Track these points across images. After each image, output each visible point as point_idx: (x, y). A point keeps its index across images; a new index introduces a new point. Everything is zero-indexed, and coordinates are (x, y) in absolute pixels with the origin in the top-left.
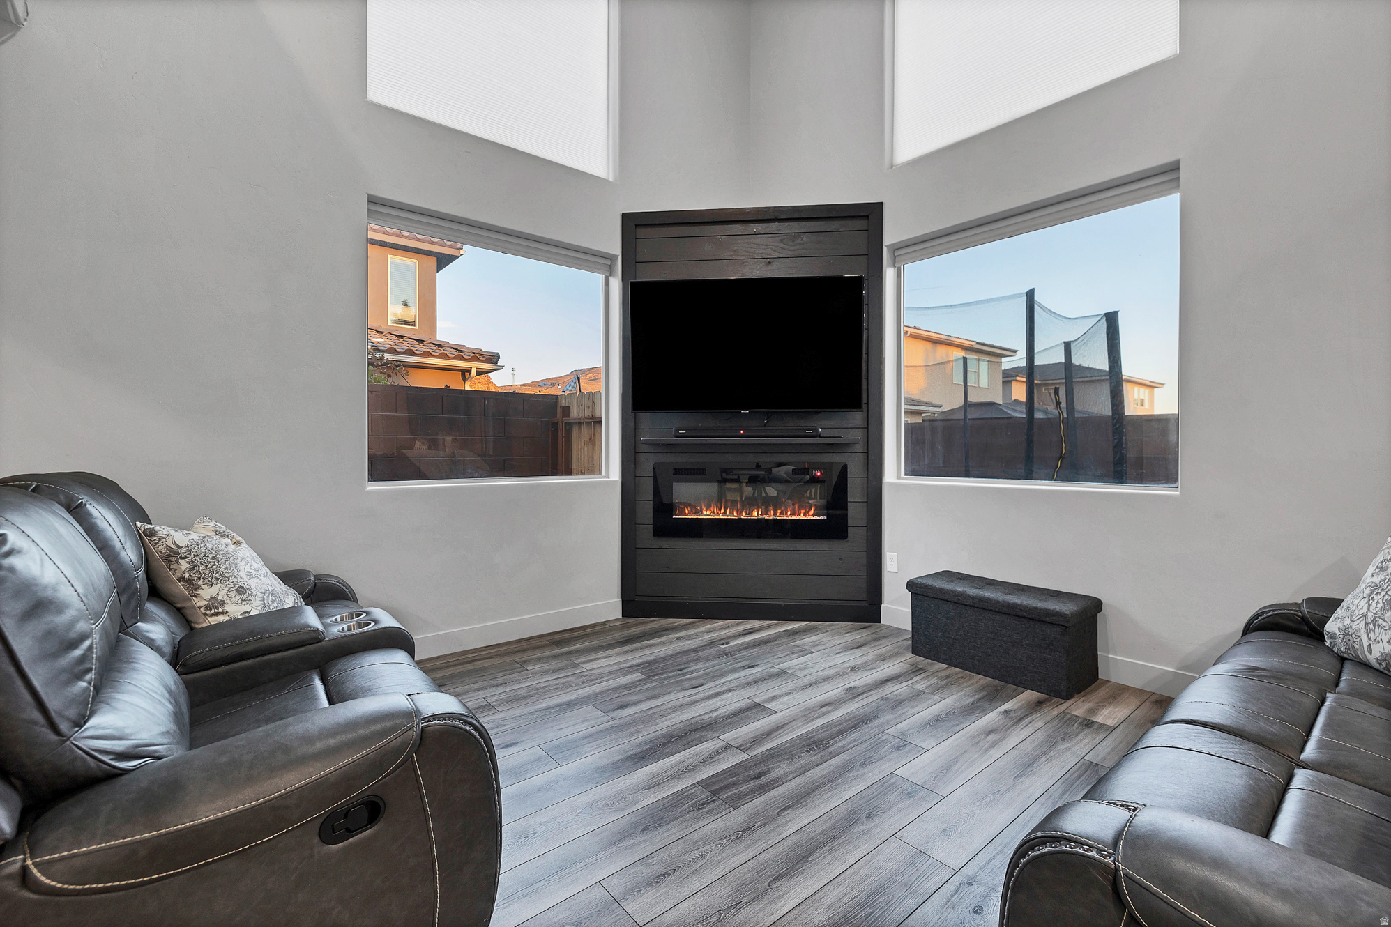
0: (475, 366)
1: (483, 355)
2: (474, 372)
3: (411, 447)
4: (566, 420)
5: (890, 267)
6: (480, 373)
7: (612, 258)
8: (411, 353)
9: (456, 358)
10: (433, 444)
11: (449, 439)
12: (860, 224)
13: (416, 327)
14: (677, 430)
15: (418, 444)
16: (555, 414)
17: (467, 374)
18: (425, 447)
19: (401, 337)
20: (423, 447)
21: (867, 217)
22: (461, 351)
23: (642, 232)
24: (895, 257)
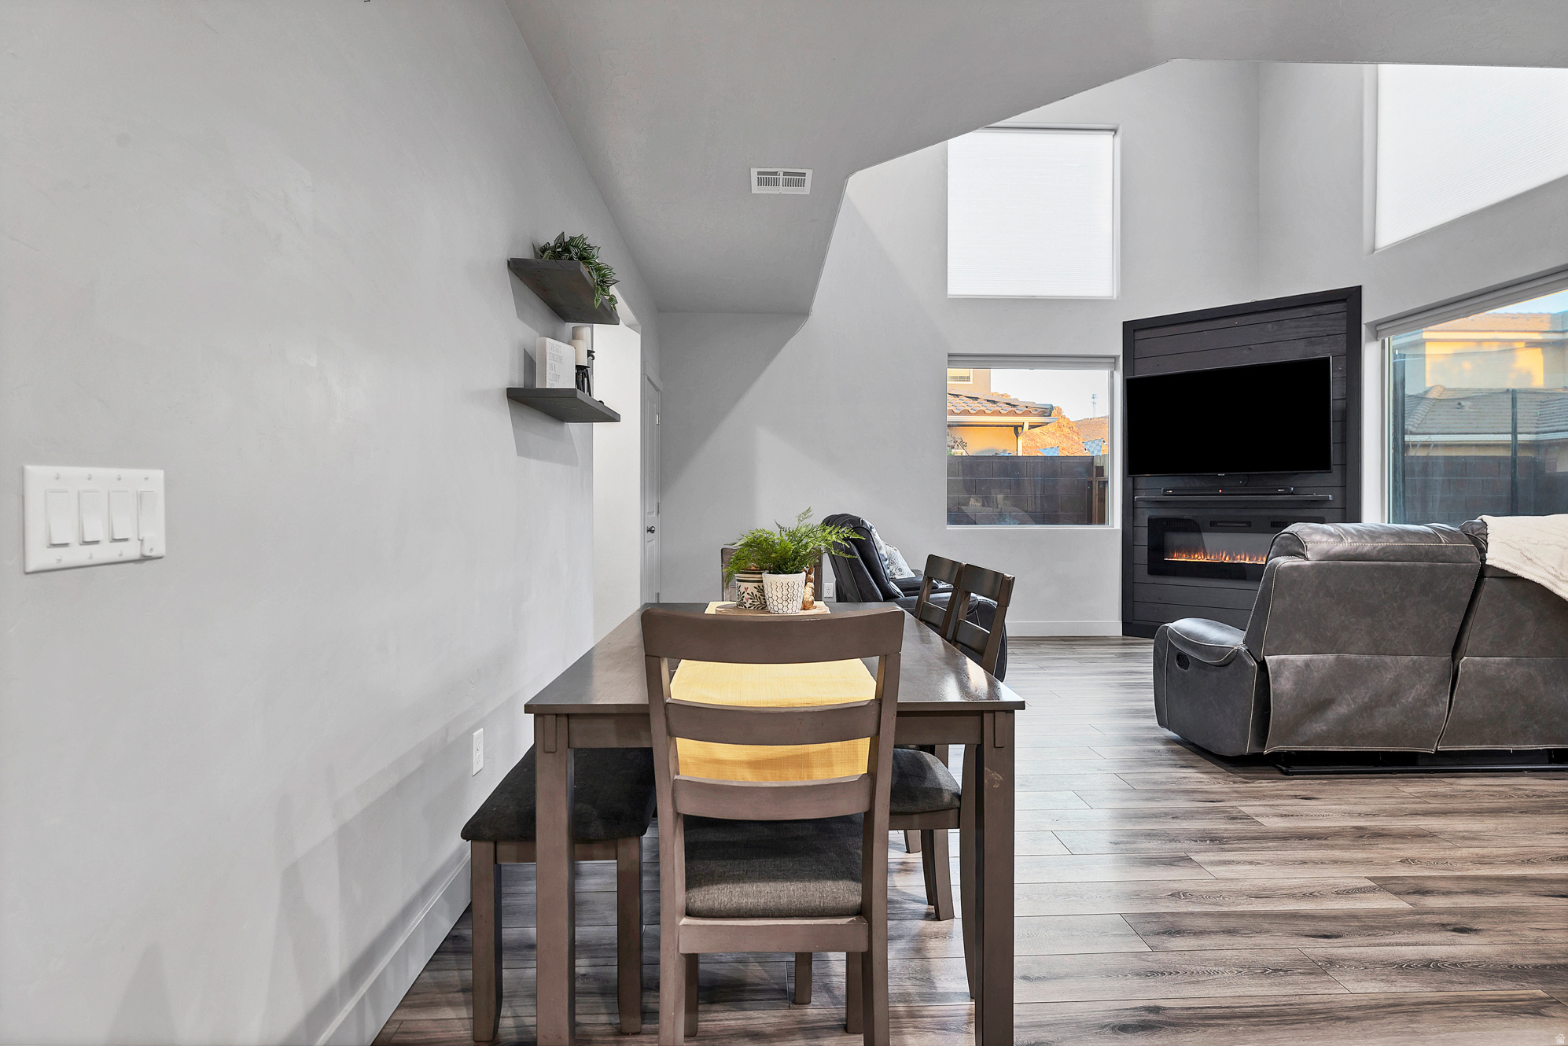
0: (1027, 421)
1: (1036, 409)
2: (1026, 427)
3: (967, 504)
4: (1101, 479)
5: (1371, 340)
6: (1032, 427)
7: (1115, 358)
8: (967, 413)
9: (1009, 414)
10: (987, 501)
11: (1000, 497)
12: (1340, 306)
13: (971, 382)
14: (1165, 490)
15: (972, 501)
16: (1091, 475)
17: (1020, 429)
18: (979, 504)
19: (957, 396)
20: (977, 504)
21: (1344, 300)
22: (1014, 406)
23: (1140, 335)
24: (1377, 331)
